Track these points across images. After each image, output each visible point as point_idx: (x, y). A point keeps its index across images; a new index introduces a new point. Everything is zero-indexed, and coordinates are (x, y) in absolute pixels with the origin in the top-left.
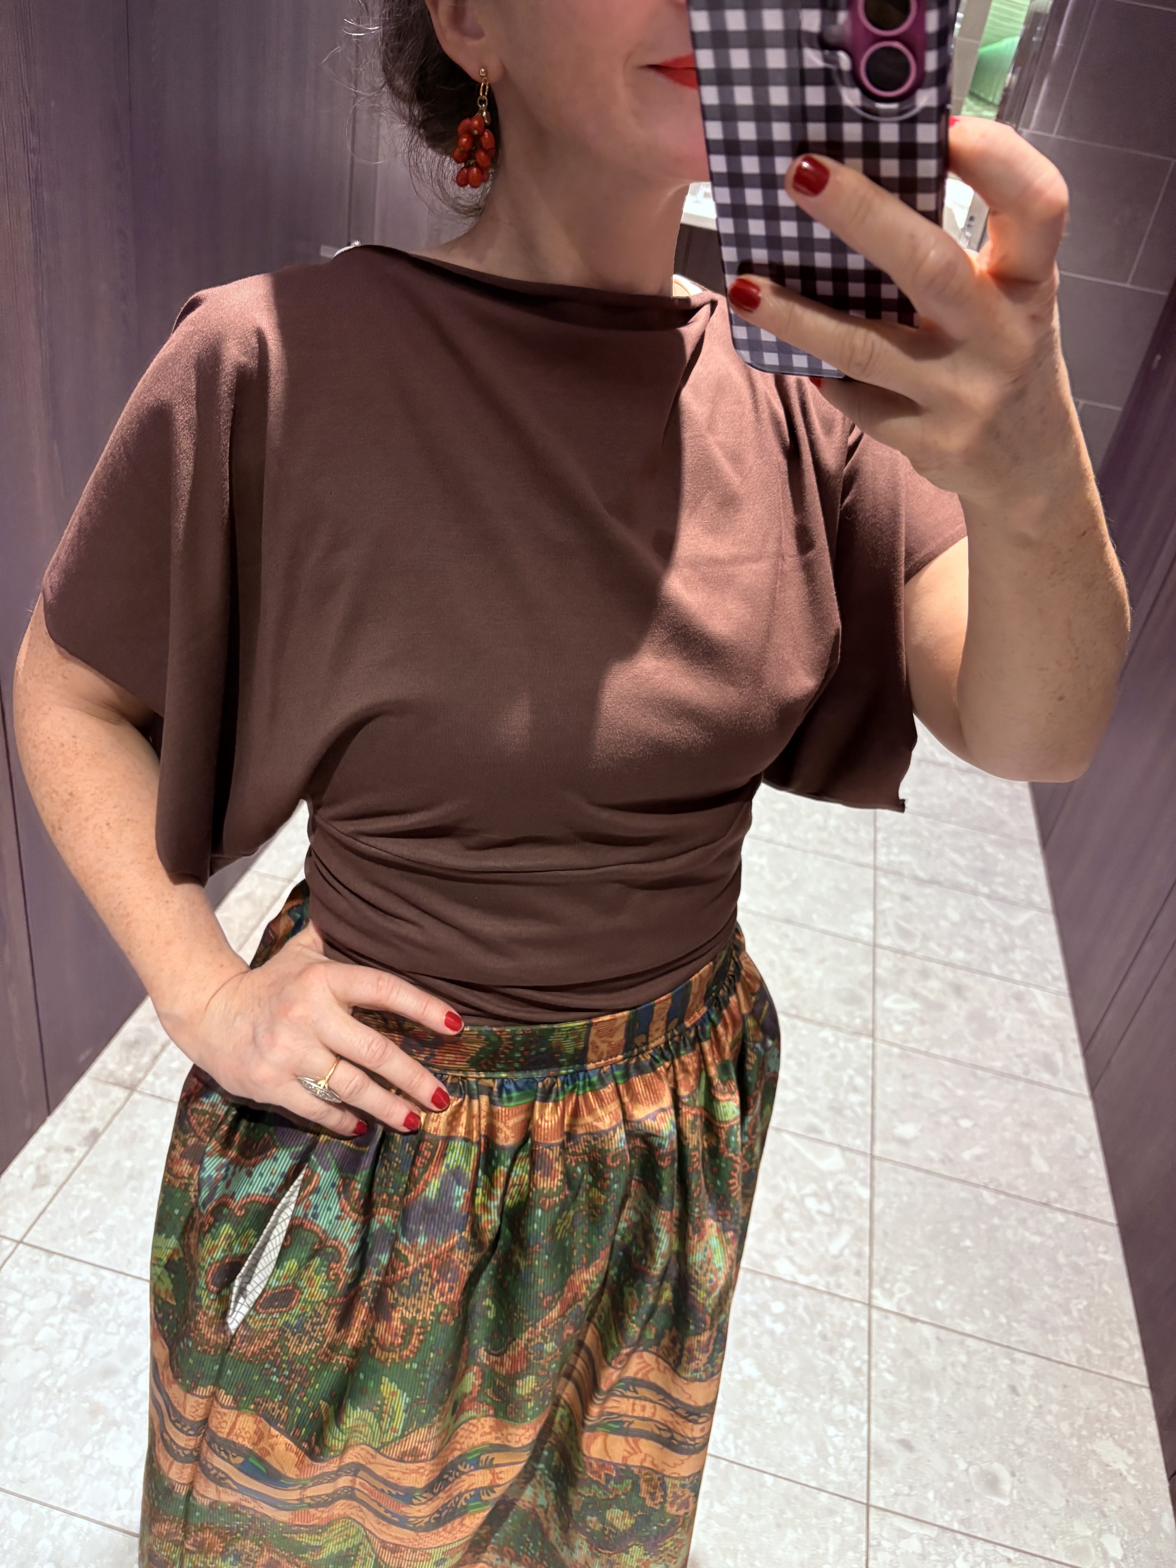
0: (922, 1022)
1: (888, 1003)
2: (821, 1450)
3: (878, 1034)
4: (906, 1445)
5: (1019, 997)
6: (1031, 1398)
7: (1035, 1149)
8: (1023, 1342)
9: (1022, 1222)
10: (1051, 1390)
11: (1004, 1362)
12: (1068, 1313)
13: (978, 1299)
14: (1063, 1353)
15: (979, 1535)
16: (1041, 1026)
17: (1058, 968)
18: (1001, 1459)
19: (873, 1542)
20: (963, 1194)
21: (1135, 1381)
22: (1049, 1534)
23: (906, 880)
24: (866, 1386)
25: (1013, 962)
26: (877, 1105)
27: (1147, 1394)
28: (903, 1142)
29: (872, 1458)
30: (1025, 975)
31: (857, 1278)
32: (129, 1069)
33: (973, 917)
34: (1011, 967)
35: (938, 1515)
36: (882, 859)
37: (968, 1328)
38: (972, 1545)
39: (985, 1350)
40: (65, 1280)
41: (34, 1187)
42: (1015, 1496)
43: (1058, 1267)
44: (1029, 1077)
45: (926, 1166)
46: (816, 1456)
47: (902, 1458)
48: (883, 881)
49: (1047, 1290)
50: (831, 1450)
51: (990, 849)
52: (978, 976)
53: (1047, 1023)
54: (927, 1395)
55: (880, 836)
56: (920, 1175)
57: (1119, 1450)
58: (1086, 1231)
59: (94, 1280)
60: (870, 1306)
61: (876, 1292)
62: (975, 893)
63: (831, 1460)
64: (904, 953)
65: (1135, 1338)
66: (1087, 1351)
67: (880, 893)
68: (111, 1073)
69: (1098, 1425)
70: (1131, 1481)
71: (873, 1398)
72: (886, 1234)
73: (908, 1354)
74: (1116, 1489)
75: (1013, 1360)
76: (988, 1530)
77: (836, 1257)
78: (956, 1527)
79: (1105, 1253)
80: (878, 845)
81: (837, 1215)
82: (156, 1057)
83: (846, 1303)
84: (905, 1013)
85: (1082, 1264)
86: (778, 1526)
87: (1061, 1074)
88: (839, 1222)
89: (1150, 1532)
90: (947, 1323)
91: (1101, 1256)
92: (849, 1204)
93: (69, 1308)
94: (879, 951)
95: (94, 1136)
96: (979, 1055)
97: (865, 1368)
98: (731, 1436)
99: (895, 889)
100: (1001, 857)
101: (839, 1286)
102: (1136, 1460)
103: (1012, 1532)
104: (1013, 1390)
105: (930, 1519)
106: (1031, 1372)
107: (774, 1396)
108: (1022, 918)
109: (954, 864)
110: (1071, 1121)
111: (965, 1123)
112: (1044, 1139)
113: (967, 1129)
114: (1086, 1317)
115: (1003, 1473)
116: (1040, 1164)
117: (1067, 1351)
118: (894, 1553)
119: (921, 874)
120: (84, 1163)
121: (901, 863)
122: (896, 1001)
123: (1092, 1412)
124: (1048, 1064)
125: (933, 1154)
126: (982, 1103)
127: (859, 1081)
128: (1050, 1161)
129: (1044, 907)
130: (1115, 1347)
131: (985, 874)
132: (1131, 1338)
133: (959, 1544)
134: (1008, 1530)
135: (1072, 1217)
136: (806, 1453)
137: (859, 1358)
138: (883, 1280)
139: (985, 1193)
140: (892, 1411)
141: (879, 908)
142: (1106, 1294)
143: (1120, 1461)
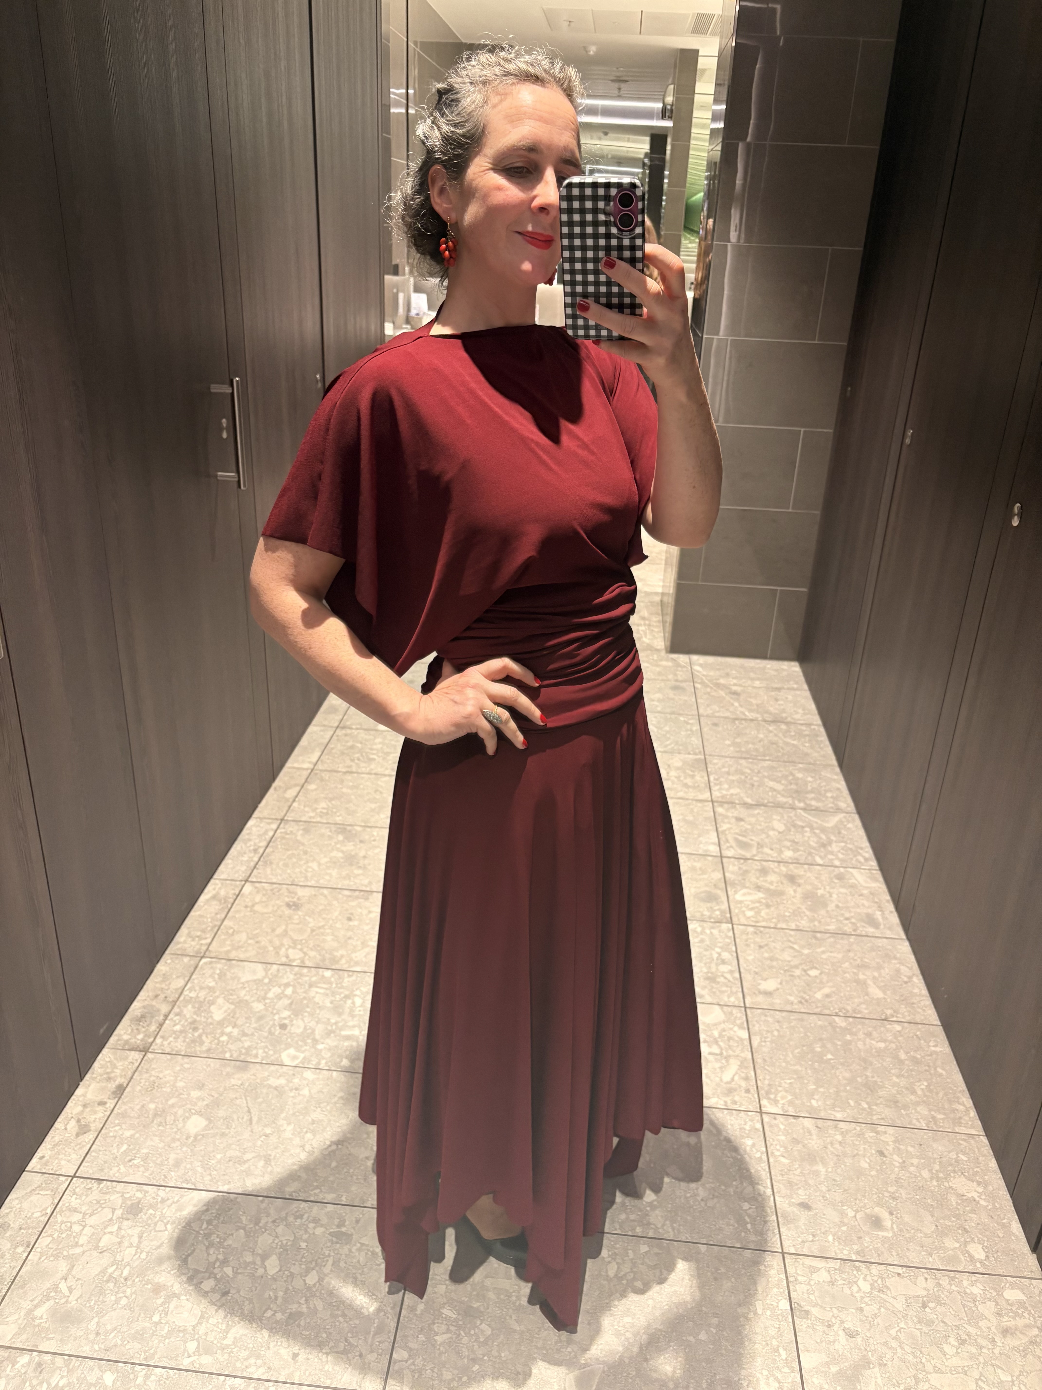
0: (768, 906)
1: (738, 897)
2: (741, 1221)
3: (735, 920)
4: (805, 1206)
5: (840, 877)
6: (895, 1157)
7: (870, 982)
8: (883, 1119)
9: (869, 1035)
10: (910, 1149)
11: (870, 1135)
12: (914, 1092)
13: (843, 1094)
14: (914, 1121)
15: (873, 1260)
16: (861, 895)
17: (868, 852)
18: (879, 1204)
19: (791, 1279)
20: (820, 1023)
21: (973, 1132)
22: (926, 1251)
23: (738, 806)
24: (767, 1170)
25: (832, 853)
26: (742, 970)
27: (985, 1140)
28: (768, 994)
29: (780, 1220)
30: (842, 861)
31: (747, 1095)
32: (140, 1037)
33: (795, 826)
34: (830, 857)
35: (838, 1251)
36: (716, 794)
37: (839, 1116)
38: (868, 1268)
39: (855, 1129)
40: (116, 1199)
41: (78, 1135)
42: (895, 1229)
43: (901, 1062)
44: (858, 932)
45: (788, 1008)
46: (736, 1226)
47: (804, 1216)
48: (720, 810)
49: (895, 1079)
50: (747, 1219)
51: (800, 775)
52: (806, 867)
53: (865, 892)
54: (815, 1168)
55: (712, 778)
56: (784, 1014)
57: (970, 1183)
58: (918, 1033)
59: (139, 1195)
60: (761, 1112)
61: (764, 1102)
62: (793, 808)
63: (749, 1226)
64: (746, 859)
65: (969, 1103)
66: (933, 1117)
67: (719, 819)
68: (127, 1042)
69: (950, 1168)
70: (983, 1203)
71: (773, 1177)
72: (765, 1060)
73: (796, 1141)
74: (973, 1211)
75: (877, 1133)
76: (879, 1255)
77: (727, 1083)
78: (854, 1258)
79: (936, 1046)
80: (712, 784)
81: (725, 1053)
82: (161, 1025)
83: (742, 1114)
84: (753, 902)
85: (919, 1056)
86: (716, 1279)
87: (882, 926)
88: (727, 1058)
89: (1003, 1237)
90: (822, 1114)
91: (933, 1049)
92: (731, 1043)
93: (122, 1218)
94: (725, 860)
95: (120, 1091)
96: (816, 923)
97: (765, 1157)
98: (668, 1222)
99: (730, 814)
100: (810, 779)
101: (735, 1103)
102: (985, 1188)
103: (898, 1254)
104: (881, 1153)
105: (833, 1255)
106: (893, 1139)
107: (697, 1189)
108: (833, 821)
109: (773, 789)
110: (895, 958)
111: (813, 973)
112: (876, 974)
113: (816, 977)
114: (928, 1094)
115: (884, 1215)
116: (876, 993)
117: (917, 1120)
118: (809, 1284)
119: (749, 801)
120: (115, 1112)
121: (732, 795)
122: (744, 895)
123: (944, 1159)
124: (871, 921)
125: (792, 998)
126: (824, 956)
127: (726, 955)
128: (883, 989)
129: (849, 809)
130: (954, 1110)
131: (799, 793)
132: (966, 1103)
133: (858, 1269)
134: (894, 1253)
135: (906, 1025)
136: (728, 1225)
137: (758, 1151)
138: (768, 1093)
139: (837, 1019)
140: (790, 1184)
141: (720, 829)
142: (941, 1075)
143: (972, 1190)
